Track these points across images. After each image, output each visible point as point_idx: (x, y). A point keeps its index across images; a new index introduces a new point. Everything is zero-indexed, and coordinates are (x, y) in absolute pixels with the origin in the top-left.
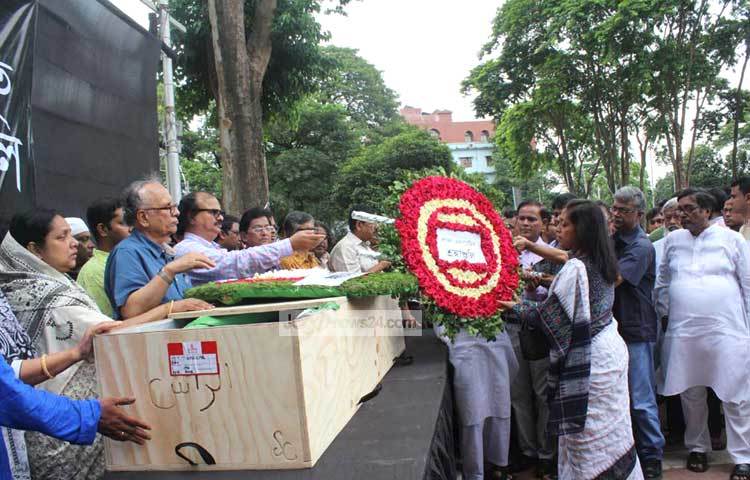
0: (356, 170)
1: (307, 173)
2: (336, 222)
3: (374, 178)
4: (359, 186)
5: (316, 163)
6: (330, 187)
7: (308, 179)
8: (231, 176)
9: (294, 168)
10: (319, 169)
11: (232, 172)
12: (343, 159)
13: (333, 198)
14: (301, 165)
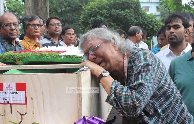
0: (92, 8)
1: (68, 8)
2: (81, 35)
3: (101, 13)
4: (93, 17)
5: (73, 4)
6: (79, 17)
7: (68, 12)
8: (30, 5)
9: (62, 6)
10: (74, 7)
11: (30, 3)
12: (86, 3)
13: (80, 22)
14: (65, 4)
